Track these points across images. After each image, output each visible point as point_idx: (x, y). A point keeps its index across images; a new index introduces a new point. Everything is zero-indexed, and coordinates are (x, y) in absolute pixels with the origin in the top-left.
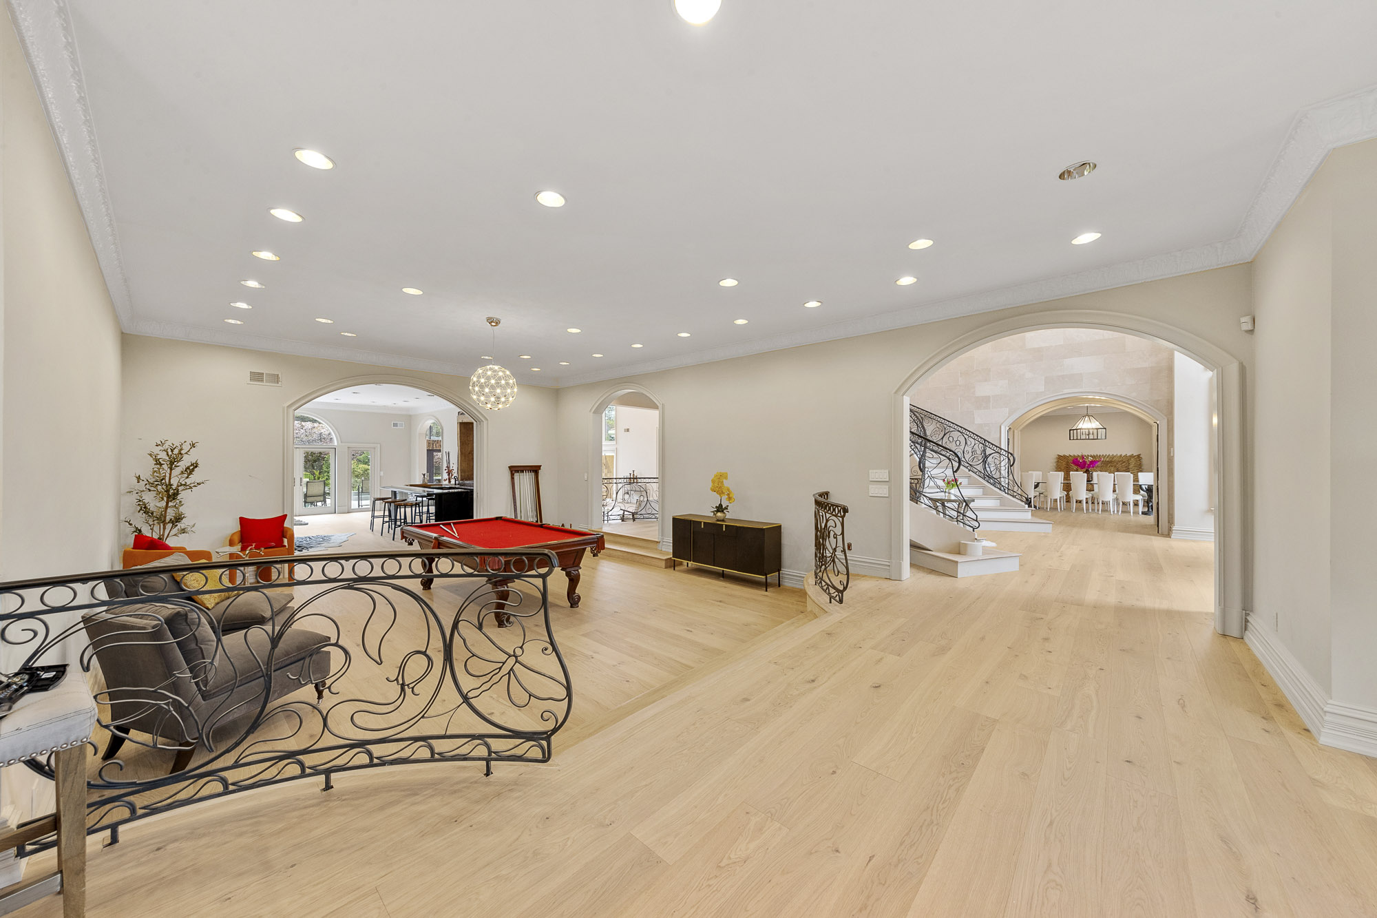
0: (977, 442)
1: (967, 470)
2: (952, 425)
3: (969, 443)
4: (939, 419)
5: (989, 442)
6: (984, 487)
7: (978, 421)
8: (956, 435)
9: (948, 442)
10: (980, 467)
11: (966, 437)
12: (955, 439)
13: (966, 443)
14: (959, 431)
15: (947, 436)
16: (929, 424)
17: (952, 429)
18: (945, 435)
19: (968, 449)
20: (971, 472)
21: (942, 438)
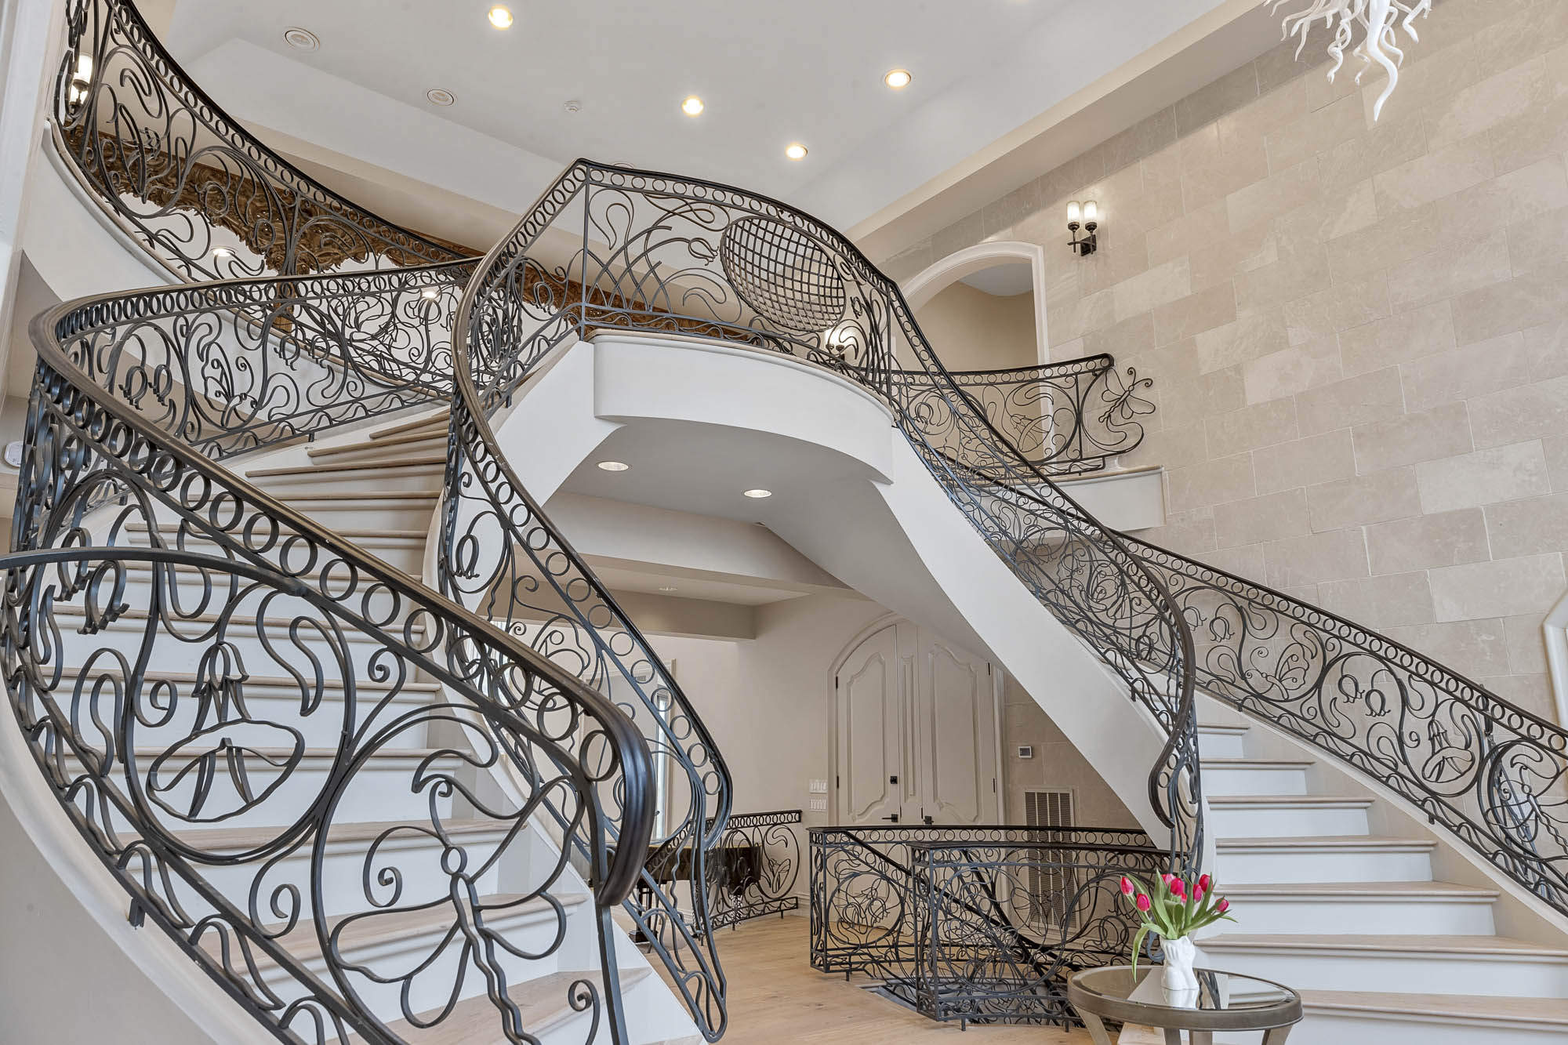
0: (1443, 696)
1: (1421, 817)
2: (1345, 631)
3: (1414, 700)
4: (1299, 611)
5: (1503, 704)
6: (1496, 900)
7: (1448, 610)
8: (1363, 667)
9: (1341, 698)
10: (1471, 806)
11: (1403, 675)
12: (1365, 687)
13: (1405, 702)
14: (1372, 653)
15: (1334, 673)
16: (1269, 632)
17: (1348, 648)
18: (1326, 669)
19: (1416, 724)
20: (1438, 829)
21: (1318, 685)
